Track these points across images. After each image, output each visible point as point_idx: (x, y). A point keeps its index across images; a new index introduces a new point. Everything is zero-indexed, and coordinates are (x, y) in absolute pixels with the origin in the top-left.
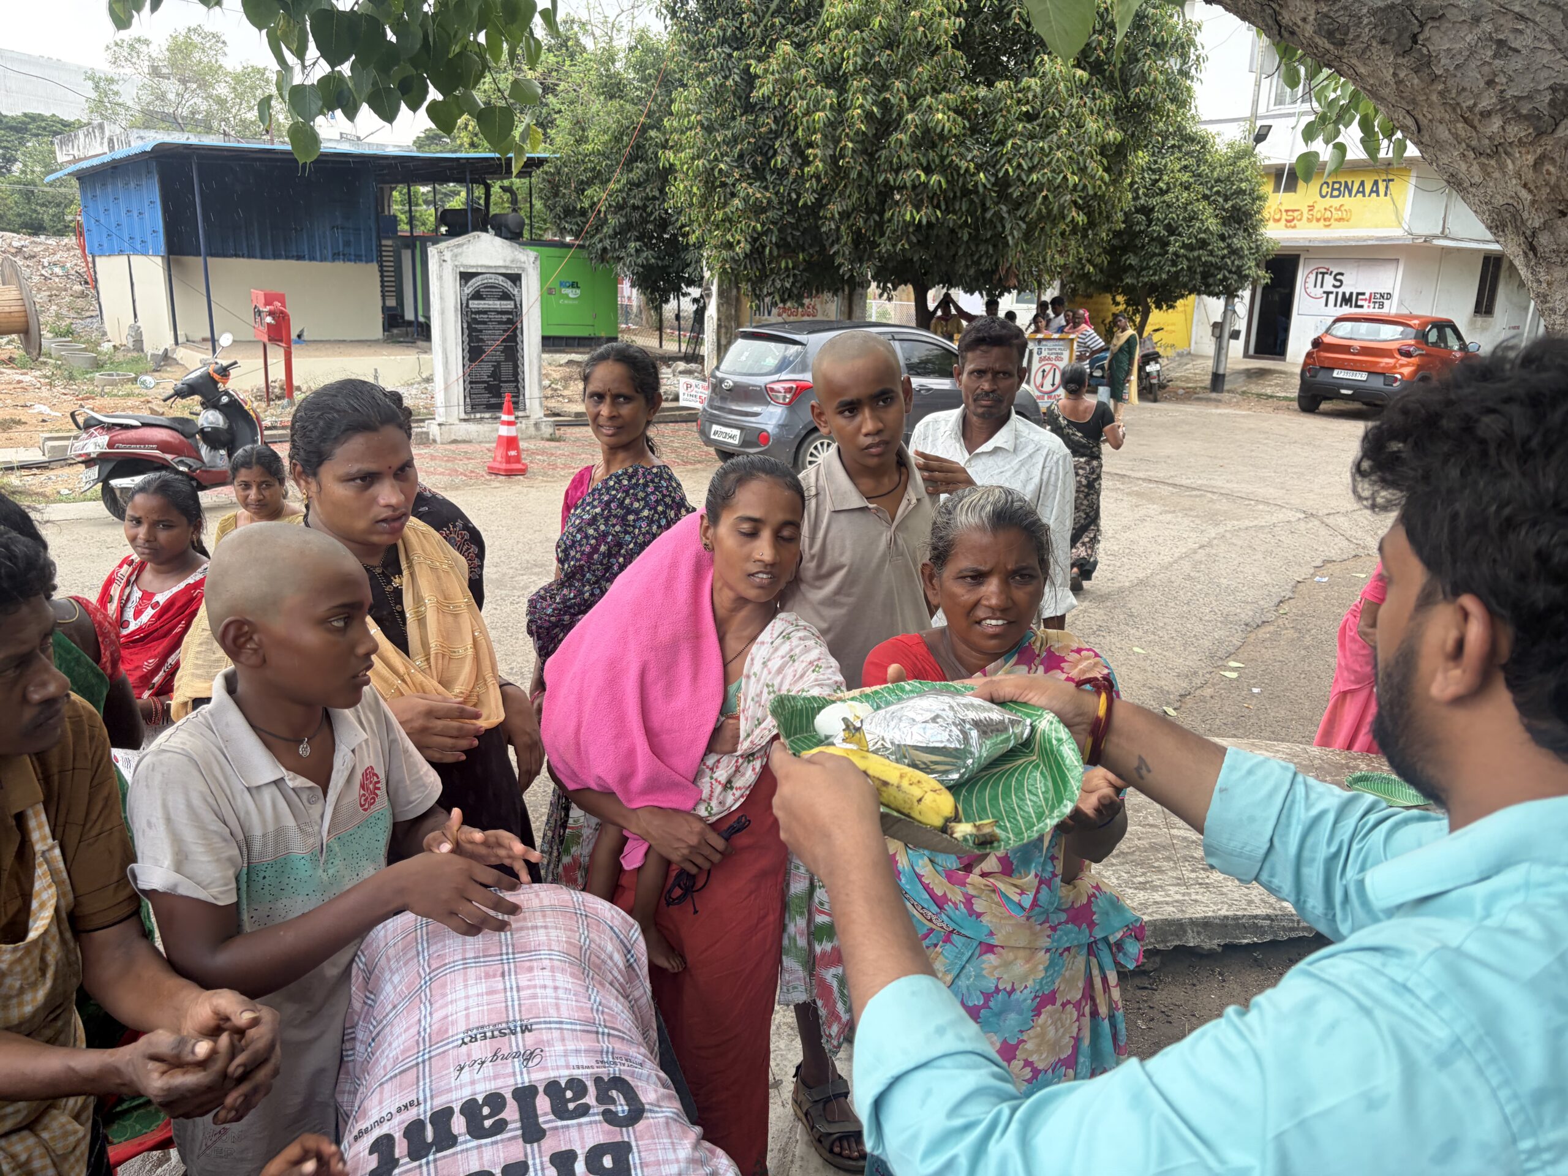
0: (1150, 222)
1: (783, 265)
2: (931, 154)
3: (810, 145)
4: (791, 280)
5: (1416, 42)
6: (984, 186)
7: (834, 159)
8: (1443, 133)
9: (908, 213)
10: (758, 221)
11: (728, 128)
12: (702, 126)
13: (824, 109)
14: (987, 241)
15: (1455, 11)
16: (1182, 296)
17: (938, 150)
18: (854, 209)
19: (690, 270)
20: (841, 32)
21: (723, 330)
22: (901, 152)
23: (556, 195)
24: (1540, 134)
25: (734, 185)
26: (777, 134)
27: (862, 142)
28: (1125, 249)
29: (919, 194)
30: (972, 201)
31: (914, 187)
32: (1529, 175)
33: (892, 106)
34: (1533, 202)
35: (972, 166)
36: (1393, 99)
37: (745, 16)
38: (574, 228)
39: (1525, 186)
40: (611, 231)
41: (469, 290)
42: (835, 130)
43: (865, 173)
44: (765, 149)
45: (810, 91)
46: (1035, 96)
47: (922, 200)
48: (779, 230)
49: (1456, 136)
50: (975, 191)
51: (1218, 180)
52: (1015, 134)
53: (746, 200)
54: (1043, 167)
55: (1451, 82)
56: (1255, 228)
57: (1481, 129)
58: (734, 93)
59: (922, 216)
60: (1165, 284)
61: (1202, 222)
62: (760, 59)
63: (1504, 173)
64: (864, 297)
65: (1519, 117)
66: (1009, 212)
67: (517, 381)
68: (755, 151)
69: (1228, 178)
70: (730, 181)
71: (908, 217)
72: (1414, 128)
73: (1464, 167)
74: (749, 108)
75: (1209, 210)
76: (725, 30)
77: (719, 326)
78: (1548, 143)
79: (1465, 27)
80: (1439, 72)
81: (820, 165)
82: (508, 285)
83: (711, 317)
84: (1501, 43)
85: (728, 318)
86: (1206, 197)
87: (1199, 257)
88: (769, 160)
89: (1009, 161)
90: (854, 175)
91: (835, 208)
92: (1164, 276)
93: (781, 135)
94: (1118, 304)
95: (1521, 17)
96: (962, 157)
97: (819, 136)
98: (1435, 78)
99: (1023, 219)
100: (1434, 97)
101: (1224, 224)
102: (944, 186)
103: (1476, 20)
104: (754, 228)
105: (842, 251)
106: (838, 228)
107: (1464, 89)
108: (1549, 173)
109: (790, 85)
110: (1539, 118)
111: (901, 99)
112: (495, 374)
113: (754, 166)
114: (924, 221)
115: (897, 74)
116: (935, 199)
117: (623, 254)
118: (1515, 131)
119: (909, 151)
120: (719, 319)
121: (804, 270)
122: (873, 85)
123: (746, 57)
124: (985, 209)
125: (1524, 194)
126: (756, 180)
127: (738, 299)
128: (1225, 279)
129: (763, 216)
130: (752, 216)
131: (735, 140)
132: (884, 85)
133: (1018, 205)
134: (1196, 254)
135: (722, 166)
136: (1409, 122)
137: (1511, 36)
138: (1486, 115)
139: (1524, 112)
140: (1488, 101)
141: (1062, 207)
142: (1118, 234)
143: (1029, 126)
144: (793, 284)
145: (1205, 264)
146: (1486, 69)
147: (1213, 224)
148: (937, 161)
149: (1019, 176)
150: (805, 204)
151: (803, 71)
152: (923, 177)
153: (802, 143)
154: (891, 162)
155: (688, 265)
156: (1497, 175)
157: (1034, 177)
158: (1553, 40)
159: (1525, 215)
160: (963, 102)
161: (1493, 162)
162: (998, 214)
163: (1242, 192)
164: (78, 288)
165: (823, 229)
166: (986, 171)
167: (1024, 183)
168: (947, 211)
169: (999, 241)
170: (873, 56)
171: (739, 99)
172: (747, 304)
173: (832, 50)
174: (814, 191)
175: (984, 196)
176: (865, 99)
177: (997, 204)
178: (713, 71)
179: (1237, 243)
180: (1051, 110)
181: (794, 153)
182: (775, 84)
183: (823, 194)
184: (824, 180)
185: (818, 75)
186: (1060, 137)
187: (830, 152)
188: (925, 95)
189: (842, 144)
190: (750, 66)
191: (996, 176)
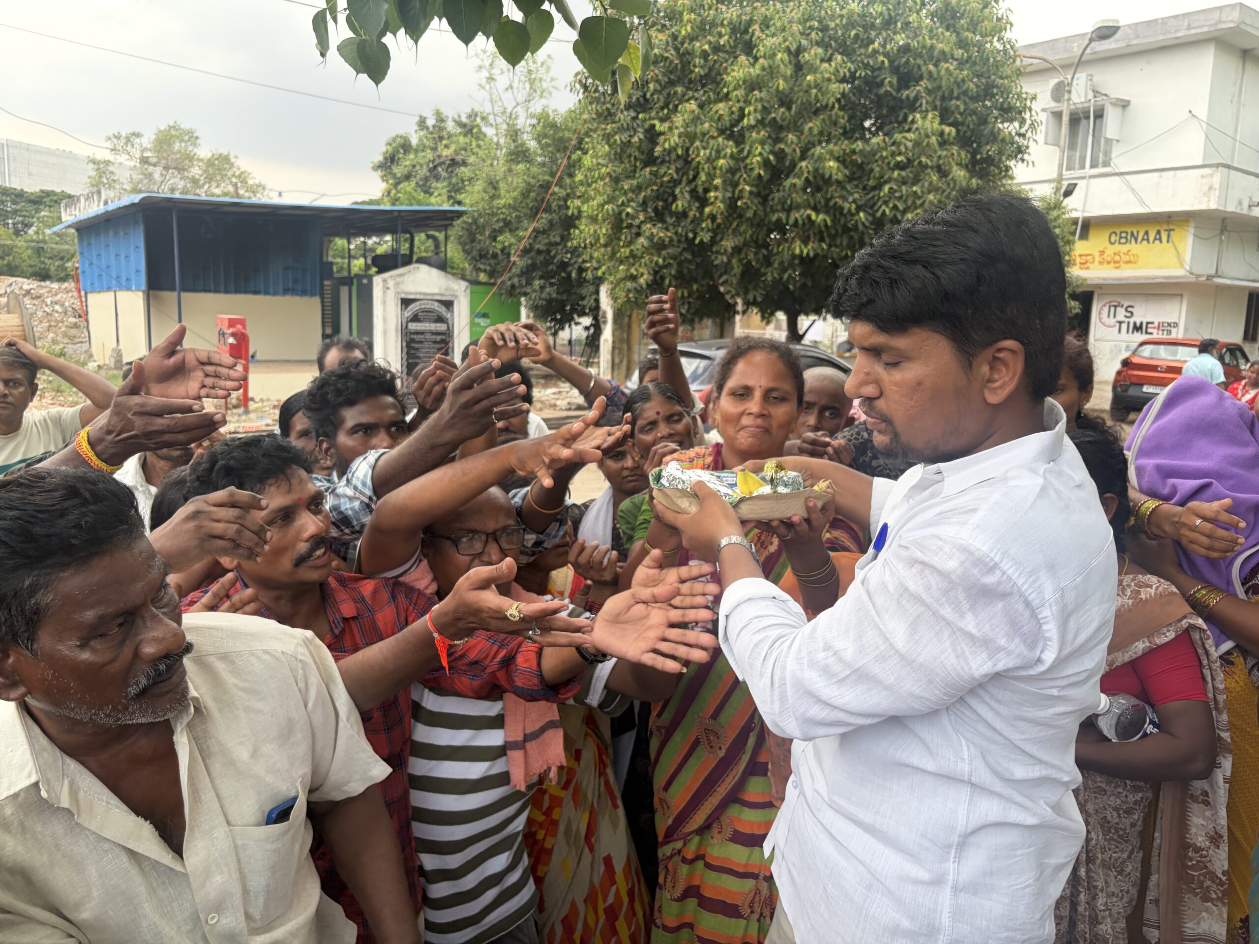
2: (819, 196)
3: (706, 191)
4: (688, 305)
6: (863, 224)
7: (732, 200)
9: (798, 248)
10: (660, 256)
11: (634, 177)
12: (611, 177)
13: (724, 157)
17: (824, 193)
18: (746, 244)
19: (584, 303)
20: (740, 93)
21: (617, 351)
22: (794, 195)
23: (473, 240)
25: (639, 227)
26: (676, 183)
27: (757, 186)
29: (807, 230)
30: (851, 237)
31: (804, 224)
33: (786, 155)
35: (854, 206)
37: (651, 86)
38: (488, 268)
40: (518, 271)
41: (408, 313)
42: (733, 174)
43: (759, 213)
44: (666, 195)
45: (712, 142)
46: (906, 148)
47: (810, 236)
48: (680, 264)
50: (856, 227)
52: (890, 180)
53: (651, 238)
54: (916, 208)
58: (639, 149)
59: (807, 250)
62: (662, 120)
68: (657, 198)
70: (636, 222)
71: (797, 251)
74: (650, 160)
77: (614, 348)
81: (722, 206)
82: (442, 310)
83: (606, 340)
85: (621, 341)
88: (668, 206)
89: (886, 203)
91: (728, 244)
93: (680, 182)
96: (844, 199)
97: (719, 181)
102: (829, 223)
104: (656, 262)
105: (729, 281)
106: (729, 261)
109: (692, 138)
111: (794, 150)
113: (656, 210)
114: (812, 254)
115: (789, 127)
116: (820, 234)
117: (529, 290)
119: (801, 193)
120: (614, 342)
121: (697, 299)
122: (770, 137)
123: (651, 118)
126: (658, 222)
127: (629, 326)
129: (665, 252)
130: (655, 252)
131: (639, 188)
132: (779, 137)
135: (629, 210)
143: (903, 173)
148: (823, 202)
149: (895, 216)
150: (701, 241)
151: (706, 125)
152: (813, 216)
153: (702, 188)
154: (783, 203)
155: (583, 299)
157: (909, 216)
160: (845, 153)
164: (72, 320)
165: (716, 263)
166: (864, 211)
168: (830, 246)
170: (770, 113)
171: (643, 153)
172: (636, 332)
173: (730, 108)
174: (709, 230)
175: (863, 233)
176: (763, 148)
178: (621, 129)
180: (923, 159)
181: (692, 197)
182: (680, 137)
183: (718, 232)
184: (719, 221)
185: (718, 129)
186: (931, 183)
187: (729, 195)
188: (814, 146)
189: (740, 187)
190: (653, 126)
191: (873, 215)
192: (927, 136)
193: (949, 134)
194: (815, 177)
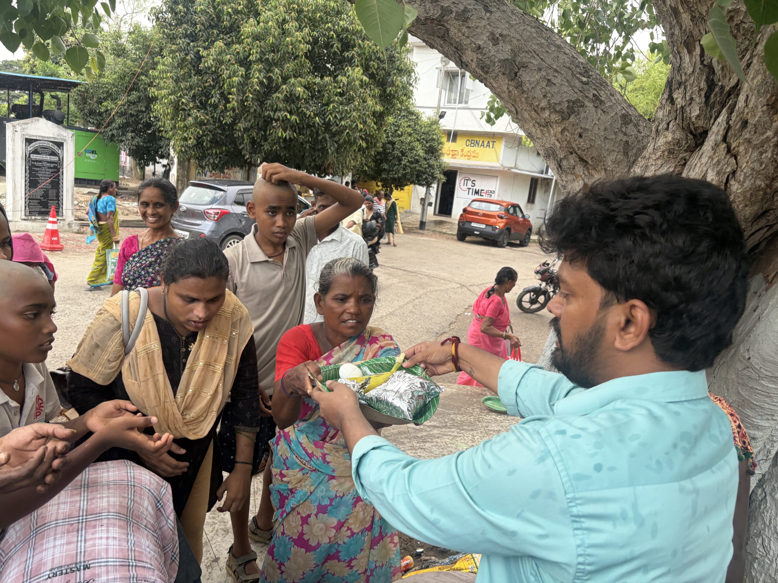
0: (394, 149)
1: (214, 152)
2: (293, 106)
3: (230, 93)
4: (218, 159)
5: (516, 76)
6: (318, 124)
7: (242, 101)
8: (526, 115)
9: (280, 133)
10: (201, 129)
11: (187, 82)
12: (173, 79)
13: (238, 76)
14: (318, 150)
15: (532, 65)
16: (407, 185)
17: (296, 104)
18: (251, 127)
19: (163, 150)
20: (249, 40)
21: (180, 182)
22: (278, 103)
24: (563, 119)
25: (189, 110)
26: (214, 87)
27: (257, 95)
28: (382, 161)
29: (285, 124)
30: (312, 131)
31: (283, 121)
32: (559, 136)
33: (273, 80)
34: (561, 147)
35: (312, 114)
36: (507, 98)
37: (198, 26)
38: (95, 122)
39: (558, 140)
41: (31, 148)
42: (243, 87)
43: (258, 110)
44: (206, 94)
45: (232, 67)
46: (344, 85)
47: (287, 127)
48: (214, 135)
49: (531, 117)
50: (314, 125)
51: (423, 133)
52: (334, 101)
53: (196, 118)
54: (347, 119)
55: (530, 94)
56: (439, 156)
57: (541, 115)
58: (191, 63)
59: (287, 134)
60: (399, 178)
61: (417, 151)
62: (205, 48)
63: (550, 134)
64: (255, 172)
65: (556, 112)
66: (329, 138)
67: (59, 200)
68: (202, 95)
69: (427, 133)
70: (187, 108)
71: (280, 135)
72: (515, 112)
73: (534, 130)
74: (198, 72)
75: (420, 146)
76: (186, 31)
77: (178, 180)
78: (566, 123)
79: (535, 72)
80: (525, 89)
81: (236, 104)
82: (55, 148)
83: (173, 175)
84: (549, 80)
85: (183, 176)
86: (418, 140)
87: (415, 167)
88: (208, 99)
89: (331, 114)
90: (252, 110)
91: (241, 125)
92: (400, 175)
94: (378, 186)
95: (556, 71)
96: (308, 109)
97: (235, 89)
98: (524, 92)
99: (336, 142)
100: (523, 100)
101: (426, 153)
102: (298, 121)
103: (540, 70)
104: (199, 132)
105: (245, 147)
106: (243, 136)
107: (535, 98)
108: (567, 136)
109: (221, 62)
110: (563, 113)
111: (278, 78)
112: (46, 195)
113: (201, 102)
114: (288, 137)
115: (276, 65)
116: (293, 127)
117: (124, 139)
118: (555, 117)
119: (282, 102)
120: (178, 176)
121: (226, 155)
122: (264, 69)
123: (198, 46)
124: (318, 135)
125: (557, 143)
126: (201, 109)
127: (189, 168)
128: (426, 178)
129: (204, 127)
130: (198, 126)
131: (191, 88)
132: (270, 70)
133: (333, 135)
134: (414, 165)
135: (184, 100)
136: (513, 109)
137: (553, 78)
138: (543, 109)
139: (558, 109)
140: (544, 104)
141: (355, 138)
142: (379, 153)
143: (340, 99)
144: (219, 162)
145: (418, 171)
146: (543, 90)
147: (421, 153)
148: (295, 109)
149: (335, 122)
150: (226, 123)
151: (228, 56)
152: (288, 116)
153: (226, 93)
154: (272, 107)
155: (161, 147)
156: (547, 135)
157: (343, 123)
158: (568, 81)
159: (558, 152)
160: (309, 83)
161: (545, 129)
162: (324, 138)
163: (434, 140)
165: (235, 136)
166: (319, 117)
167: (337, 125)
168: (300, 134)
169: (324, 150)
170: (265, 55)
171: (193, 66)
172: (193, 171)
173: (244, 48)
174: (231, 117)
176: (260, 74)
177: (324, 133)
178: (180, 50)
179: (432, 162)
180: (351, 93)
181: (221, 97)
182: (214, 60)
183: (236, 120)
184: (237, 112)
185: (236, 59)
186: (355, 106)
187: (240, 98)
188: (291, 78)
189: (247, 95)
190: (199, 51)
191: (324, 120)
192: (354, 81)
193: (365, 81)
194: (291, 94)
